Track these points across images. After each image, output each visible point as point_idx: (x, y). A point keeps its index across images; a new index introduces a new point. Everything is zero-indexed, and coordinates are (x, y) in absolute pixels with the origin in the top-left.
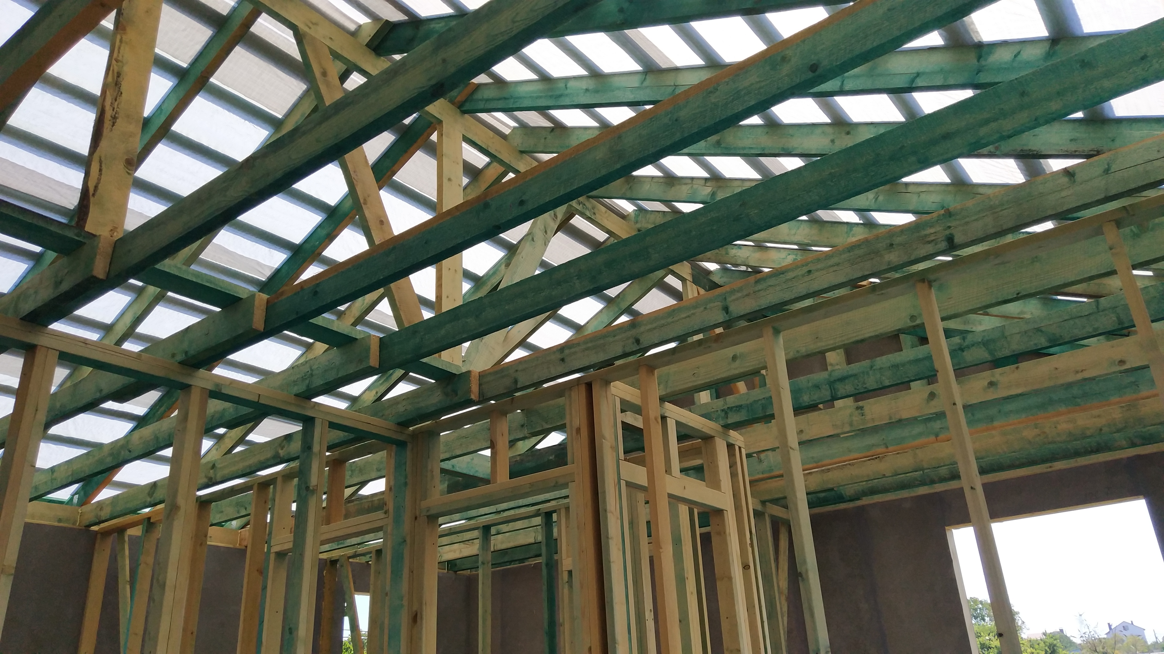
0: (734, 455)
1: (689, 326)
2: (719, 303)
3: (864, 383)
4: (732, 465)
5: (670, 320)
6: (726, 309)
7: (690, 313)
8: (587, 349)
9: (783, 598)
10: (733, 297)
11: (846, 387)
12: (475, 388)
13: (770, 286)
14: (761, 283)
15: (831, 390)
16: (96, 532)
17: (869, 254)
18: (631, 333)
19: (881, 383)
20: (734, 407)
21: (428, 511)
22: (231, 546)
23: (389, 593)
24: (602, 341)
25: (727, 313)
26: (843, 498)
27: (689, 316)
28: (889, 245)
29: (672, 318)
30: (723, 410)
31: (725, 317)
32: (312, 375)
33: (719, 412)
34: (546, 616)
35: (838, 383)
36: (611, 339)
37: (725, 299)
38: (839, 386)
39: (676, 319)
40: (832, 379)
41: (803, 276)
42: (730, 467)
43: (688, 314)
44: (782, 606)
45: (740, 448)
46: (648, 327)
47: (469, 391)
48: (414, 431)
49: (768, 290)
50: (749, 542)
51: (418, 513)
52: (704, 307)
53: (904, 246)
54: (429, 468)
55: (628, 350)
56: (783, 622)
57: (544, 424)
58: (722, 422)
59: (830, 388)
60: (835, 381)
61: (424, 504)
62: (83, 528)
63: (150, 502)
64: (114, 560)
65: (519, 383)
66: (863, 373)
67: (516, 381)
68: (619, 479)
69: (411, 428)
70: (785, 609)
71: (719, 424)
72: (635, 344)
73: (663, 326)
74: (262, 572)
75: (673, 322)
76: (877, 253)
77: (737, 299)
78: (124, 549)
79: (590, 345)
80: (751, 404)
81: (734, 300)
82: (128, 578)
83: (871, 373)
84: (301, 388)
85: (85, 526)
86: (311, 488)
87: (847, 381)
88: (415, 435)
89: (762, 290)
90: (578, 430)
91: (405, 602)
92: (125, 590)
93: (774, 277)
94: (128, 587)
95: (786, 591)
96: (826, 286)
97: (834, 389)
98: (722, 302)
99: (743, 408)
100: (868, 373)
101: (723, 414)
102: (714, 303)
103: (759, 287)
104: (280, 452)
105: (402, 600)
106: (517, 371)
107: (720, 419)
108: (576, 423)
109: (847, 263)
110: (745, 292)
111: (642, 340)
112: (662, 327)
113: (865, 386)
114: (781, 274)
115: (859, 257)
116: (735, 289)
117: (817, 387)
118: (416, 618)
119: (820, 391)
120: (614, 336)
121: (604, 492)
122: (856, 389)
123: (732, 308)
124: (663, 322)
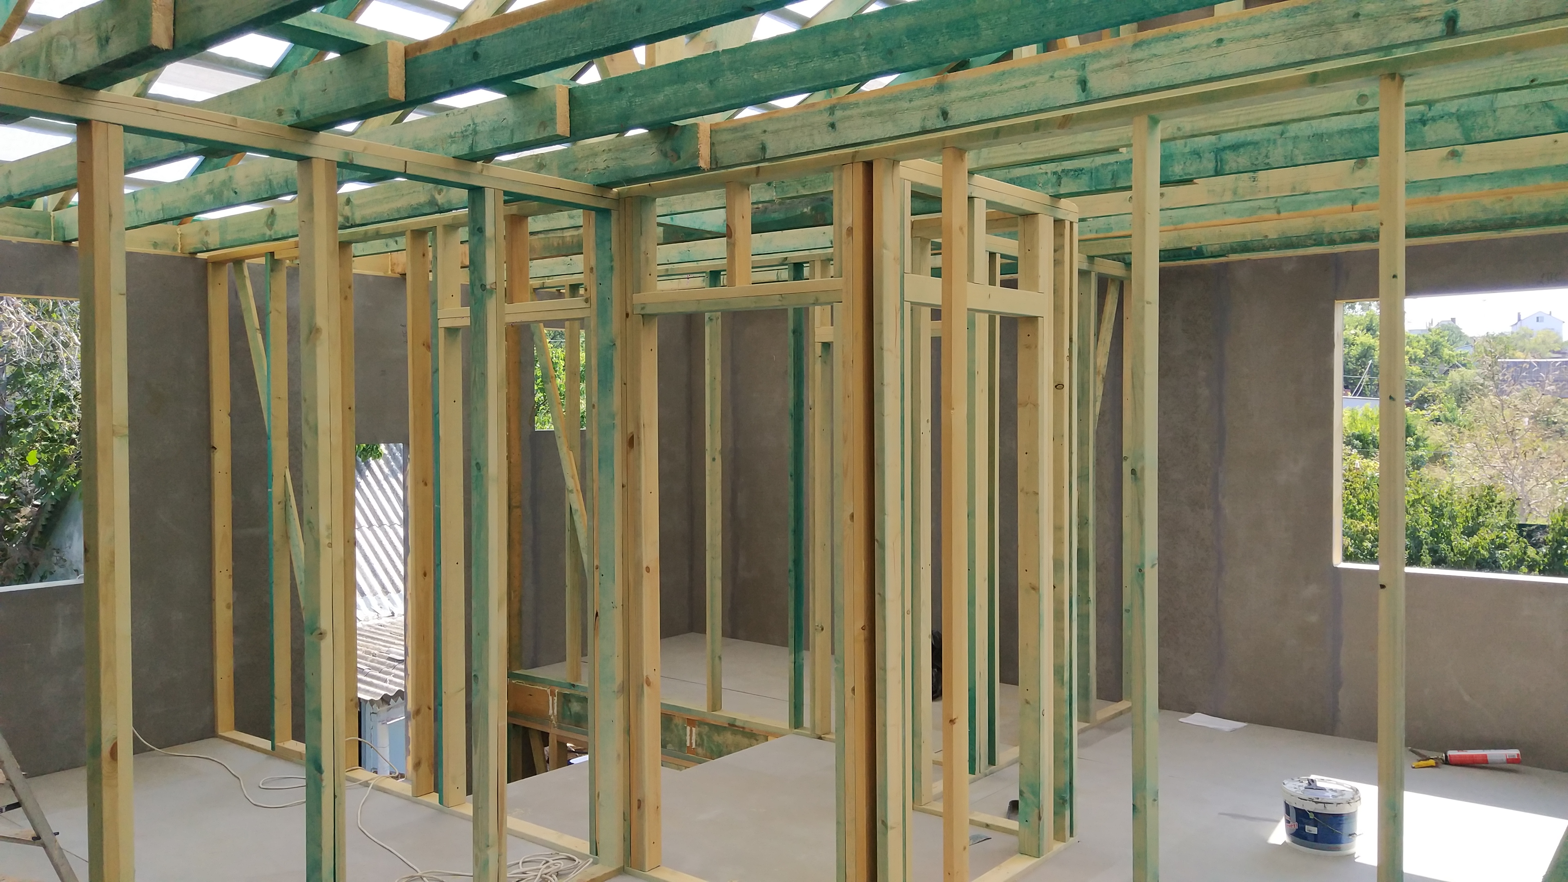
0: (1062, 235)
1: (1025, 103)
2: (1073, 72)
3: (1267, 156)
4: (1058, 249)
5: (996, 87)
6: (1083, 83)
7: (1028, 81)
8: (870, 114)
9: (1099, 379)
10: (1096, 66)
11: (1240, 160)
12: (705, 151)
13: (1155, 55)
14: (1143, 48)
15: (1217, 162)
16: (206, 262)
17: (1318, 25)
18: (936, 99)
19: (1291, 160)
20: (1071, 170)
21: (643, 308)
22: (382, 274)
23: (596, 405)
24: (891, 106)
25: (1084, 90)
26: (1203, 254)
27: (1025, 86)
28: (1352, 14)
29: (999, 84)
30: (1055, 173)
31: (1079, 96)
32: (475, 132)
33: (1049, 175)
34: (791, 394)
35: (1228, 152)
36: (906, 105)
37: (1083, 66)
38: (1229, 156)
39: (1005, 87)
40: (1219, 146)
41: (1209, 46)
42: (1055, 251)
43: (1023, 83)
44: (1097, 390)
45: (1071, 223)
46: (964, 94)
47: (696, 155)
48: (619, 193)
49: (1152, 62)
50: (1067, 353)
51: (629, 311)
52: (1050, 74)
53: (1376, 21)
54: (643, 248)
55: (929, 125)
56: (1095, 409)
57: (800, 187)
58: (1052, 191)
59: (1216, 157)
60: (1224, 149)
61: (638, 298)
62: (187, 255)
63: (270, 236)
64: (234, 295)
65: (768, 151)
66: (1269, 140)
67: (764, 148)
68: (902, 300)
69: (615, 190)
70: (1100, 393)
71: (1047, 194)
72: (941, 118)
73: (985, 95)
74: (430, 346)
75: (1000, 92)
76: (1330, 25)
77: (1101, 70)
78: (245, 286)
79: (873, 108)
80: (1097, 169)
81: (1096, 71)
82: (258, 326)
83: (1279, 142)
84: (462, 149)
85: (190, 253)
86: (488, 287)
87: (1242, 150)
88: (620, 200)
89: (1142, 60)
90: (850, 231)
91: (618, 421)
92: (256, 340)
93: (1164, 40)
94: (259, 336)
95: (1103, 370)
96: (1242, 70)
97: (1221, 160)
98: (1078, 70)
99: (1084, 174)
100: (1275, 142)
101: (1054, 179)
102: (1066, 70)
103: (1138, 54)
104: (437, 197)
105: (614, 419)
106: (765, 131)
107: (1050, 185)
108: (847, 221)
109: (1280, 34)
110: (1116, 60)
111: (951, 113)
112: (984, 97)
113: (1267, 161)
114: (1176, 38)
115: (1302, 28)
116: (1101, 51)
117: (1197, 154)
118: (631, 442)
119: (1200, 161)
120: (911, 101)
121: (881, 323)
122: (1253, 164)
123: (1092, 83)
124: (985, 89)
